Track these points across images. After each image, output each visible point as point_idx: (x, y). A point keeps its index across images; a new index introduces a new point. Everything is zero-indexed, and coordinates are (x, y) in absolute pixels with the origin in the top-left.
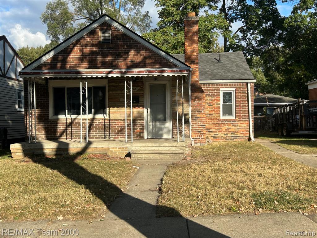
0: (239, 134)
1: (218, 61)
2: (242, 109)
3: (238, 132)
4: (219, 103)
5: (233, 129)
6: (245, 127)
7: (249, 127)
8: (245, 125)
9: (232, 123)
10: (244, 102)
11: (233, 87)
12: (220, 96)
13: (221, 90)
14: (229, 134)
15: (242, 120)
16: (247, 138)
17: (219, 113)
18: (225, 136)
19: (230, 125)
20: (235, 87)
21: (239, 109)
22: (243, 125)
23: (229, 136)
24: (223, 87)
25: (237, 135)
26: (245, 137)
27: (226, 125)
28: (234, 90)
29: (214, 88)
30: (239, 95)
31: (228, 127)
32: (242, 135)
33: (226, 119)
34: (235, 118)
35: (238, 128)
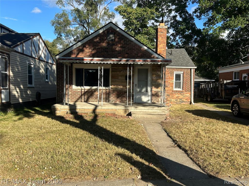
0: (184, 100)
1: (170, 54)
2: (187, 84)
3: (184, 99)
4: (173, 80)
5: (181, 97)
6: (188, 96)
7: (191, 96)
8: (189, 95)
9: (181, 93)
10: (189, 80)
11: (182, 71)
12: (173, 76)
13: (174, 72)
14: (179, 100)
15: (186, 92)
16: (189, 103)
17: (173, 87)
18: (176, 101)
19: (179, 94)
20: (183, 71)
21: (185, 84)
22: (187, 95)
23: (178, 101)
24: (176, 71)
25: (183, 100)
26: (188, 102)
27: (176, 94)
28: (183, 73)
29: (170, 71)
30: (185, 76)
31: (178, 95)
32: (186, 101)
33: (177, 91)
34: (182, 90)
35: (184, 96)
